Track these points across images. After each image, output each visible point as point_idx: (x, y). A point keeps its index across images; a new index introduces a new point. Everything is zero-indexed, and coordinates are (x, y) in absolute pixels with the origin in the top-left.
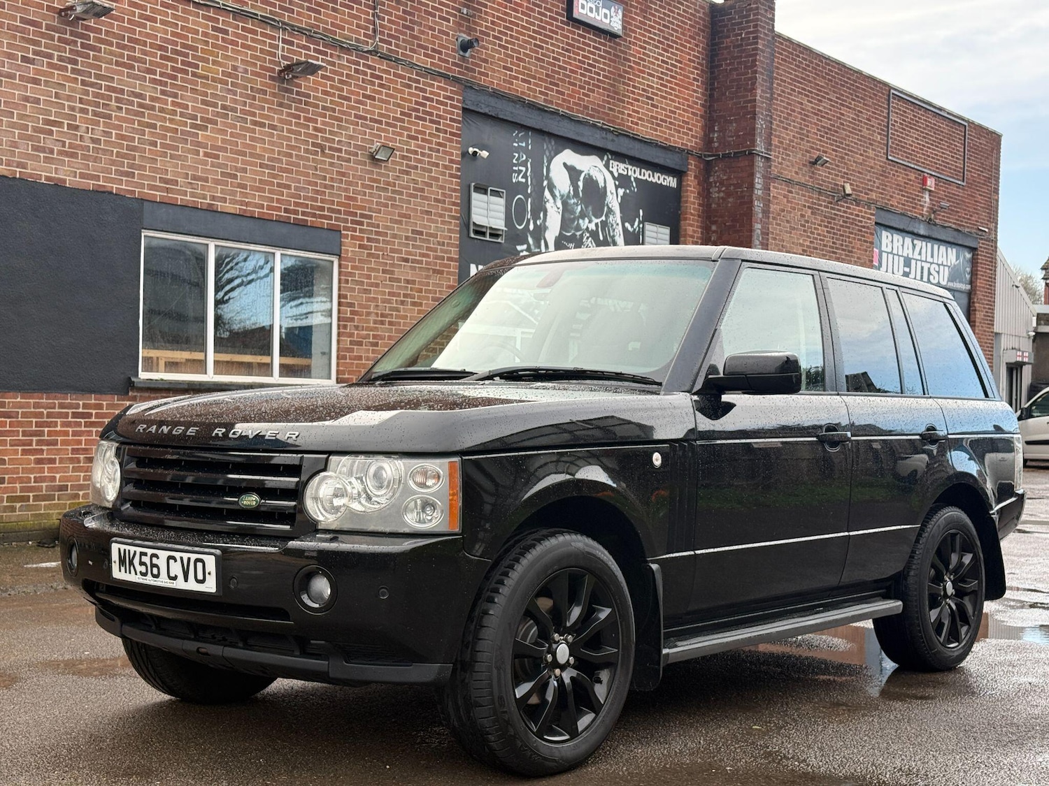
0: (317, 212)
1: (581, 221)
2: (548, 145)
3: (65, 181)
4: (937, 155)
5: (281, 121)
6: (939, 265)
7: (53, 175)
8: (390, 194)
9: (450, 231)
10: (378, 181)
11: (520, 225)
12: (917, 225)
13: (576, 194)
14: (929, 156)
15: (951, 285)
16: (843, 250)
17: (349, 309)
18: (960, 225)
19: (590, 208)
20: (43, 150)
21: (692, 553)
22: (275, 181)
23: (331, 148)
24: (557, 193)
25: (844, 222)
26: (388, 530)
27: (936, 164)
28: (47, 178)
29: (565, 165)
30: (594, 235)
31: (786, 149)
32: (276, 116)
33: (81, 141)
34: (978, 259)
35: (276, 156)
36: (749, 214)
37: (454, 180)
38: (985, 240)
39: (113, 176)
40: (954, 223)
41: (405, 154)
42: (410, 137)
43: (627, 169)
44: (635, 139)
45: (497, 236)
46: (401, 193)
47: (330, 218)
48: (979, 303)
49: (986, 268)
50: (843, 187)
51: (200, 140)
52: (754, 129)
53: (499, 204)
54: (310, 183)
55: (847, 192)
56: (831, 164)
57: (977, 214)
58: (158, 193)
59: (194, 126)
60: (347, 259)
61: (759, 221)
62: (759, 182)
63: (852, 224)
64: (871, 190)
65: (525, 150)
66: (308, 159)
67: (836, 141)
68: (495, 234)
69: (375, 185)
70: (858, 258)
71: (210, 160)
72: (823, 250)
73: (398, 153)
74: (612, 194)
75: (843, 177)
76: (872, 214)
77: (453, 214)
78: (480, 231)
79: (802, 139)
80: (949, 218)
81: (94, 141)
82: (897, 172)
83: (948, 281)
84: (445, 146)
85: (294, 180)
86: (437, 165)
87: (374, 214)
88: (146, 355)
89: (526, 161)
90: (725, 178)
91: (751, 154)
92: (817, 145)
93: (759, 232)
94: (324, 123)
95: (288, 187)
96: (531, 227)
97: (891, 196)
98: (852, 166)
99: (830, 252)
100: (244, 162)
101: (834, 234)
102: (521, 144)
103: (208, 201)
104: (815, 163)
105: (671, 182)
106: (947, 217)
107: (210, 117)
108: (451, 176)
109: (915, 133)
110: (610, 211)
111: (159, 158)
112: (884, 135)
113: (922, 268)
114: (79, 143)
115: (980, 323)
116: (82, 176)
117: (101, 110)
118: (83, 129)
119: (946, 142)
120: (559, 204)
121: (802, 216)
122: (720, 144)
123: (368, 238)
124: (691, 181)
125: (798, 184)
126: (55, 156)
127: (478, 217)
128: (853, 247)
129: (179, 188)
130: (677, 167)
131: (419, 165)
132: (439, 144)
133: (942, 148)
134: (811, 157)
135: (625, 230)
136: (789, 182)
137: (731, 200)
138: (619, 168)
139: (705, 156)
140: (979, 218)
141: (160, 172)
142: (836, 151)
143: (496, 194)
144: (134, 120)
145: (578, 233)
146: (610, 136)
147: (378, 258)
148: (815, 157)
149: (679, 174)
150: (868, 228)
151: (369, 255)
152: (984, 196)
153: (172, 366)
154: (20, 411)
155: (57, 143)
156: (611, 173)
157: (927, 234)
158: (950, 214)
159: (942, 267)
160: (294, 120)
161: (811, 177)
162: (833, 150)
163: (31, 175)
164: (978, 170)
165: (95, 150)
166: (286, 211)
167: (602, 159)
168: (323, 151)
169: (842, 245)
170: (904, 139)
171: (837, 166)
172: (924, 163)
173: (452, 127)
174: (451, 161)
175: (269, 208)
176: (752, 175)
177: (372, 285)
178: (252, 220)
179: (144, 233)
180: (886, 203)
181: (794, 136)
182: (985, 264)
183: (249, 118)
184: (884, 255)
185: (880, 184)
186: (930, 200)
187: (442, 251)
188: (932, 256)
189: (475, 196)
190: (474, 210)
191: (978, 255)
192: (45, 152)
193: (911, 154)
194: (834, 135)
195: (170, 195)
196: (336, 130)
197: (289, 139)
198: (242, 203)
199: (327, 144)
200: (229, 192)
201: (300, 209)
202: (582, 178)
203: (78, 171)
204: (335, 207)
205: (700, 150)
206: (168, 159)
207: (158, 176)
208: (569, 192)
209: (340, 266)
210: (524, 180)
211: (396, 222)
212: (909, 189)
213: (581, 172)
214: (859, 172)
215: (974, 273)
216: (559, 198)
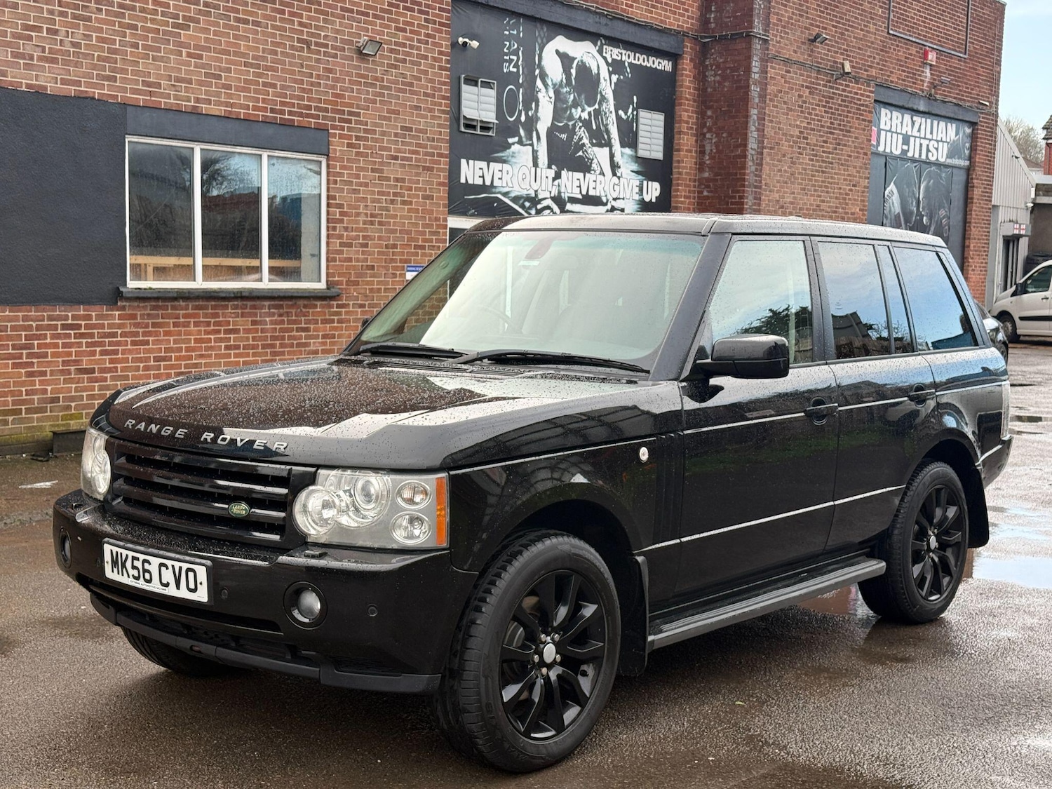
0: (304, 111)
1: (573, 110)
2: (539, 32)
3: (46, 88)
4: (939, 27)
5: (265, 17)
6: (938, 141)
7: (34, 82)
8: (378, 90)
9: (440, 126)
10: (366, 77)
11: (511, 117)
12: (917, 101)
13: (569, 83)
14: (931, 29)
15: (949, 161)
16: (841, 130)
17: (338, 210)
18: (960, 99)
19: (583, 96)
20: (22, 56)
21: (678, 541)
22: (261, 80)
23: (317, 44)
24: (549, 83)
25: (842, 101)
26: (376, 546)
27: (938, 36)
28: (28, 86)
29: (557, 52)
30: (587, 124)
31: (784, 27)
32: (260, 12)
33: (61, 45)
34: (977, 133)
35: (261, 54)
36: (745, 99)
37: (444, 72)
38: (987, 114)
39: (95, 81)
40: (955, 98)
41: (393, 47)
42: (398, 29)
43: (621, 54)
44: (629, 22)
45: (488, 129)
46: (389, 88)
47: (317, 117)
48: (977, 179)
49: (986, 143)
50: (843, 65)
51: (182, 40)
52: (752, 9)
53: (490, 95)
54: (295, 81)
55: (846, 71)
56: (830, 40)
57: (978, 87)
58: (141, 97)
59: (176, 26)
60: (335, 159)
61: (755, 106)
62: (756, 65)
63: (851, 102)
64: (871, 67)
65: (517, 38)
66: (293, 56)
67: (836, 17)
68: (485, 127)
69: (363, 81)
70: (856, 138)
71: (193, 60)
72: (820, 131)
73: (386, 46)
74: (605, 80)
75: (842, 54)
76: (871, 92)
77: (443, 108)
78: (470, 125)
79: (801, 16)
80: (950, 92)
81: (74, 45)
82: (898, 46)
83: (947, 157)
84: (434, 37)
85: (280, 79)
86: (426, 58)
87: (362, 111)
88: (133, 262)
89: (518, 49)
90: (721, 60)
91: (748, 36)
92: (816, 21)
93: (755, 117)
94: (309, 18)
95: (274, 86)
96: (523, 118)
97: (892, 72)
98: (852, 42)
99: (827, 133)
100: (228, 62)
101: (832, 113)
102: (513, 31)
103: (192, 104)
104: (814, 40)
105: (666, 66)
106: (948, 92)
107: (192, 15)
108: (441, 68)
109: (917, 5)
110: (603, 98)
111: (141, 61)
112: (885, 8)
113: (921, 145)
114: (59, 47)
115: (978, 199)
116: (64, 82)
117: (81, 12)
118: (63, 33)
119: (949, 13)
120: (551, 93)
121: (800, 96)
122: (717, 25)
123: (356, 136)
124: (687, 65)
125: (797, 63)
126: (35, 62)
127: (469, 111)
128: (851, 127)
129: (162, 91)
130: (672, 51)
131: (408, 58)
132: (428, 35)
133: (944, 20)
134: (810, 34)
135: (618, 117)
136: (787, 61)
137: (727, 84)
138: (613, 53)
139: (701, 37)
140: (980, 91)
141: (142, 74)
142: (836, 27)
143: (486, 85)
144: (115, 21)
145: (571, 123)
146: (603, 20)
147: (367, 157)
148: (814, 34)
149: (674, 57)
150: (867, 106)
151: (358, 154)
152: (987, 69)
153: (161, 272)
154: (9, 324)
155: (37, 49)
156: (605, 59)
157: (927, 110)
158: (951, 88)
159: (941, 144)
160: (278, 16)
161: (810, 56)
162: (833, 26)
163: (11, 83)
164: (980, 42)
165: (75, 54)
166: (272, 111)
167: (595, 45)
168: (308, 47)
169: (840, 125)
170: (906, 11)
171: (837, 42)
172: (925, 36)
173: (441, 17)
174: (441, 53)
175: (255, 108)
176: (749, 58)
177: (361, 184)
178: (238, 122)
179: (128, 139)
180: (886, 80)
181: (793, 13)
182: (985, 139)
183: (232, 15)
184: (883, 133)
185: (880, 60)
186: (931, 74)
187: (432, 147)
188: (931, 133)
189: (465, 88)
190: (464, 103)
191: (978, 129)
192: (25, 59)
193: (913, 28)
194: (834, 11)
195: (153, 99)
196: (321, 24)
197: (274, 36)
198: (227, 104)
199: (313, 40)
200: (214, 94)
201: (286, 109)
202: (574, 65)
203: (59, 77)
204: (322, 105)
205: (696, 31)
206: (151, 61)
207: (141, 79)
208: (562, 81)
209: (328, 166)
210: (515, 70)
211: (385, 118)
212: (910, 64)
213: (574, 59)
214: (859, 49)
215: (973, 149)
216: (551, 87)
